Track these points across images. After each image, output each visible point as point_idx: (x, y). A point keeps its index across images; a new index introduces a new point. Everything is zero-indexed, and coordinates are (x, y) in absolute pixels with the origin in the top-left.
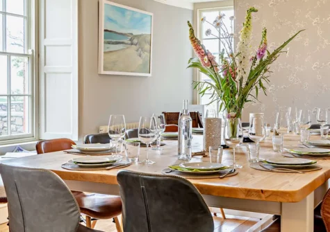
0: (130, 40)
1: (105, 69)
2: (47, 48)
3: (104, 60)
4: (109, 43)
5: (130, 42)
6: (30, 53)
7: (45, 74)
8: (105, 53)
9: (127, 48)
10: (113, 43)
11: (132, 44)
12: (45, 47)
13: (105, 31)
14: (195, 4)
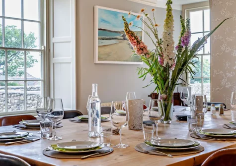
0: (123, 36)
1: (100, 59)
2: (55, 44)
3: (99, 52)
4: (103, 39)
5: (122, 38)
6: (43, 49)
7: (54, 64)
8: (99, 47)
9: (120, 42)
10: (107, 39)
11: (124, 39)
12: (53, 44)
13: (99, 29)
14: (183, 5)
